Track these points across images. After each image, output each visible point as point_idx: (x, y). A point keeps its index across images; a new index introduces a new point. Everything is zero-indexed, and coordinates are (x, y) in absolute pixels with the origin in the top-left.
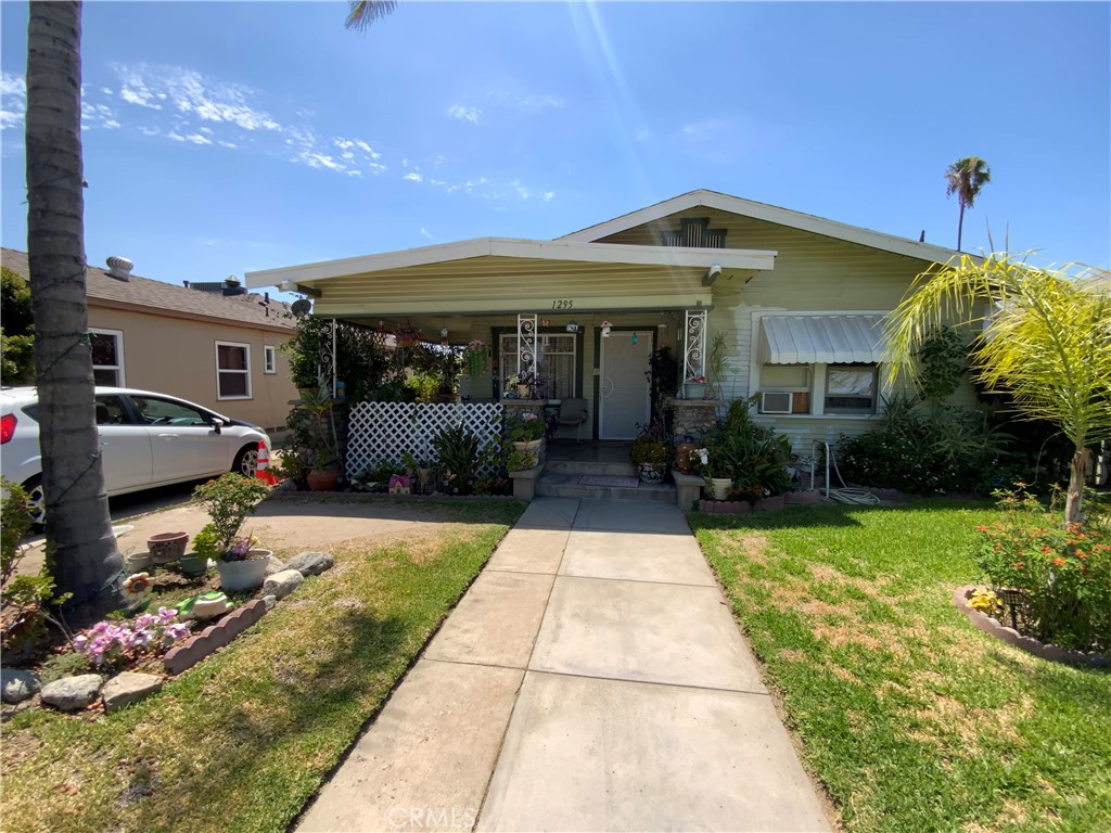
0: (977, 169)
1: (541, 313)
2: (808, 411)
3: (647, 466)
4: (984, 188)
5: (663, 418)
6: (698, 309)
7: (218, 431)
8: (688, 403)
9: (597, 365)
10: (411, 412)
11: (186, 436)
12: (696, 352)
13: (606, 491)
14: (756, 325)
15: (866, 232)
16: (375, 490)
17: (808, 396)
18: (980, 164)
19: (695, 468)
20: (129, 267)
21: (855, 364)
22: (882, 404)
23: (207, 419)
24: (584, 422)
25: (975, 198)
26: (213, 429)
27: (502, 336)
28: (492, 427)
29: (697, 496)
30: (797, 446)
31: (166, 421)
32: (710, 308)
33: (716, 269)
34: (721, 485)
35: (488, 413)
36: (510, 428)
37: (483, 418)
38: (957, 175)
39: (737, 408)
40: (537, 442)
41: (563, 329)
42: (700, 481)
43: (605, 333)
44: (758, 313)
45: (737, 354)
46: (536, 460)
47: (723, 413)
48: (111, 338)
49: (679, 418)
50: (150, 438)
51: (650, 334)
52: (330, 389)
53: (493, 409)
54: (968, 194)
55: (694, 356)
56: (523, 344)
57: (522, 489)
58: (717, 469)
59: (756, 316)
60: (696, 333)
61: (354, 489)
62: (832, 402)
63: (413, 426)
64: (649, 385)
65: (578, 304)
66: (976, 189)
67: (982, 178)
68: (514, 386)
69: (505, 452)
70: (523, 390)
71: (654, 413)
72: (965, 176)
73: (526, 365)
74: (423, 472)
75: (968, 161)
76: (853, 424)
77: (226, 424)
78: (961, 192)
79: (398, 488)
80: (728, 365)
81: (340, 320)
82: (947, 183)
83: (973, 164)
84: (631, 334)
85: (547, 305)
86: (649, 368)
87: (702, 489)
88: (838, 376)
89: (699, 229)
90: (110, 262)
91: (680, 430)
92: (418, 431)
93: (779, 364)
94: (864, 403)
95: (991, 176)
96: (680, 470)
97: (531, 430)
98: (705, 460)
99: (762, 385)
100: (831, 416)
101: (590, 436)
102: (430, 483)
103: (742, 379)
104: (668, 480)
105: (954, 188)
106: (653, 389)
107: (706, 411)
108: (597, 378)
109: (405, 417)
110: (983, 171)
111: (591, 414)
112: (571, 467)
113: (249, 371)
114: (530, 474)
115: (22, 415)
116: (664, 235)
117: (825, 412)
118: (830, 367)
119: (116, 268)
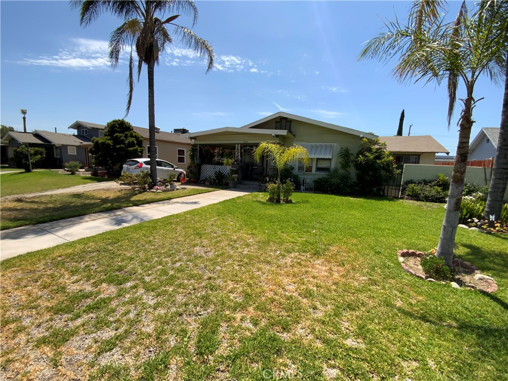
1: (241, 144)
2: (311, 172)
11: (169, 170)
15: (321, 122)
16: (202, 183)
17: (311, 167)
19: (266, 182)
20: (159, 129)
21: (321, 159)
22: (331, 170)
23: (173, 167)
26: (173, 169)
28: (230, 172)
31: (165, 167)
33: (273, 135)
46: (236, 179)
50: (162, 169)
52: (197, 161)
53: (231, 167)
56: (237, 151)
61: (199, 183)
62: (319, 169)
65: (249, 142)
70: (235, 163)
73: (237, 157)
74: (212, 180)
76: (322, 175)
77: (176, 168)
79: (207, 183)
81: (200, 145)
85: (242, 142)
88: (320, 162)
89: (285, 121)
94: (326, 169)
96: (263, 183)
98: (268, 180)
99: (299, 164)
100: (317, 173)
102: (214, 183)
113: (185, 156)
114: (234, 182)
115: (143, 163)
116: (276, 122)
117: (316, 172)
118: (318, 159)
119: (157, 130)
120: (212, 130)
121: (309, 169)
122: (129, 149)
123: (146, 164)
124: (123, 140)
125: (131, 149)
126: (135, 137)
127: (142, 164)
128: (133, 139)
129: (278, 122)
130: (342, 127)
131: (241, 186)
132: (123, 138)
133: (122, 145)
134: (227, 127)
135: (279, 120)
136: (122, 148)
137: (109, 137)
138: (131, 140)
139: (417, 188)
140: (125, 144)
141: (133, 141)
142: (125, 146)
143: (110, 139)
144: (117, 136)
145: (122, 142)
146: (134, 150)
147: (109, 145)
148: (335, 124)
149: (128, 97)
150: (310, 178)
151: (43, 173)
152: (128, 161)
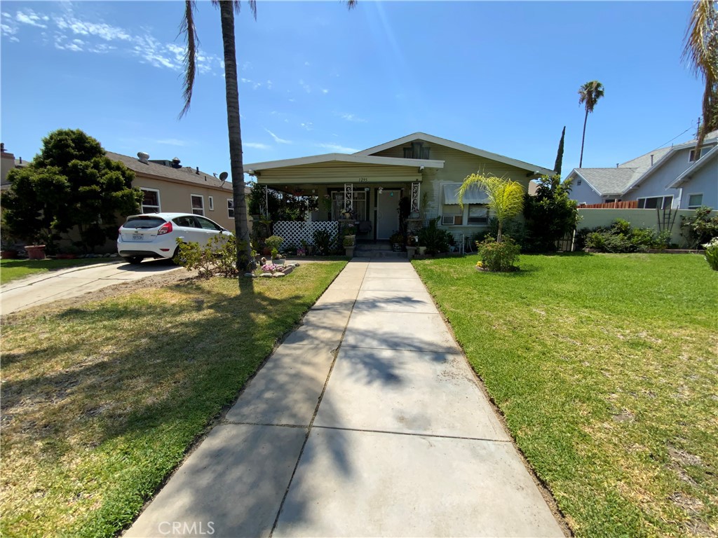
0: (596, 88)
1: (354, 183)
2: (461, 224)
3: (397, 245)
4: (600, 100)
5: (403, 226)
6: (416, 182)
7: (221, 232)
8: (412, 220)
9: (376, 206)
10: (300, 225)
12: (416, 199)
13: (381, 253)
14: (441, 188)
16: (291, 254)
17: (462, 217)
18: (599, 85)
19: (413, 244)
21: (477, 204)
22: (489, 221)
23: (218, 228)
24: (370, 231)
25: (595, 107)
26: (219, 231)
27: (332, 192)
28: (334, 231)
29: (414, 253)
30: (456, 238)
32: (421, 182)
33: (422, 167)
34: (422, 249)
35: (332, 225)
36: (342, 231)
37: (330, 227)
38: (585, 92)
39: (433, 222)
40: (354, 236)
41: (363, 189)
42: (415, 248)
43: (380, 192)
44: (443, 183)
45: (434, 200)
46: (353, 243)
47: (427, 225)
48: (155, 193)
49: (409, 225)
51: (399, 191)
52: (266, 215)
53: (335, 223)
54: (591, 104)
55: (415, 201)
56: (347, 196)
57: (349, 253)
58: (421, 243)
59: (441, 184)
60: (416, 192)
62: (472, 220)
63: (301, 231)
64: (399, 215)
65: (370, 180)
66: (595, 101)
67: (599, 94)
68: (344, 214)
69: (341, 240)
70: (348, 215)
71: (400, 225)
72: (590, 93)
73: (347, 205)
74: (310, 248)
75: (592, 83)
76: (478, 228)
77: (223, 230)
78: (587, 103)
79: (300, 253)
80: (429, 205)
81: (269, 186)
82: (579, 96)
83: (594, 85)
84: (391, 191)
85: (357, 180)
86: (399, 207)
87: (416, 251)
88: (474, 209)
89: (419, 147)
90: (139, 155)
91: (409, 231)
92: (303, 233)
93: (448, 205)
94: (482, 220)
95: (605, 94)
96: (409, 245)
97: (351, 231)
98: (417, 240)
99: (443, 213)
100: (471, 225)
101: (373, 238)
102: (313, 251)
103: (435, 211)
104: (404, 250)
105: (582, 100)
106: (400, 216)
107: (419, 223)
108: (376, 212)
109: (297, 227)
110: (600, 89)
111: (373, 228)
112: (366, 247)
113: (203, 209)
114: (353, 247)
115: (172, 222)
116: (405, 149)
117: (468, 224)
118: (471, 205)
119: (142, 158)
120: (303, 158)
121: (459, 220)
122: (114, 194)
123: (178, 224)
124: (93, 175)
125: (119, 194)
126: (118, 168)
127: (170, 223)
128: (118, 174)
129: (408, 149)
130: (512, 160)
132: (89, 171)
133: (94, 187)
134: (335, 154)
135: (411, 147)
136: (94, 191)
137: (56, 169)
138: (111, 174)
139: (602, 237)
140: (98, 183)
141: (117, 178)
142: (101, 187)
143: (62, 173)
144: (75, 166)
145: (91, 180)
146: (123, 196)
147: (60, 186)
150: (459, 233)
152: (130, 220)
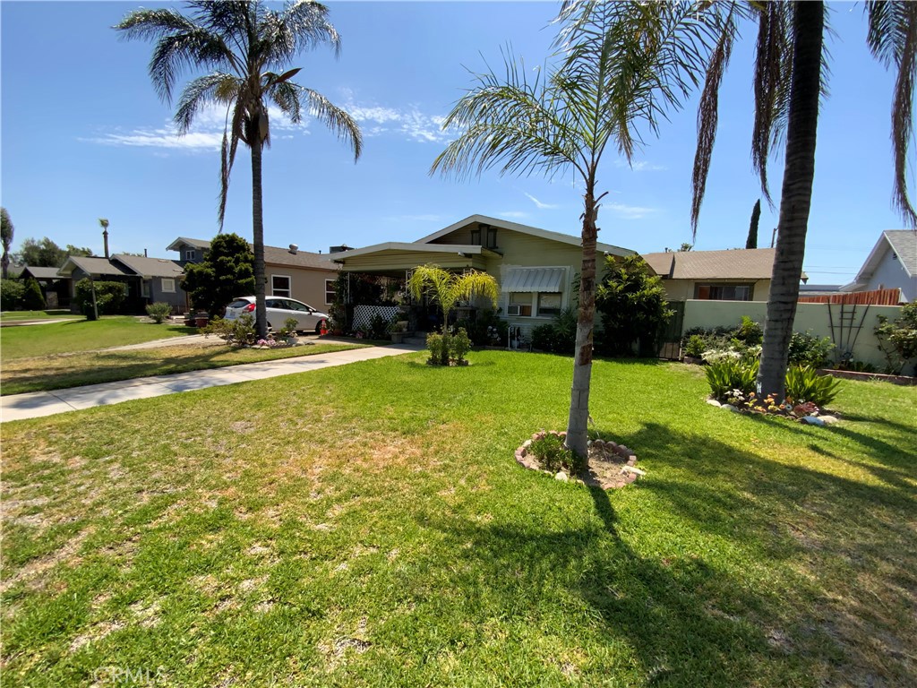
2: (528, 315)
6: (468, 268)
7: (311, 314)
11: (300, 314)
15: (541, 230)
16: (351, 336)
17: (529, 307)
20: (297, 248)
22: (562, 312)
23: (308, 309)
26: (307, 313)
30: (523, 331)
31: (297, 309)
33: (460, 253)
37: (392, 312)
46: (405, 329)
48: (287, 279)
50: (290, 314)
52: (347, 299)
61: (347, 336)
62: (542, 311)
76: (547, 320)
77: (314, 311)
79: (358, 336)
81: (351, 272)
88: (543, 298)
89: (486, 229)
90: (291, 246)
94: (553, 311)
100: (540, 317)
116: (473, 232)
117: (537, 315)
118: (540, 294)
119: (293, 250)
121: (525, 311)
122: (240, 281)
124: (231, 267)
125: (244, 281)
126: (252, 261)
127: (254, 305)
128: (248, 265)
129: (476, 232)
131: (412, 341)
132: (232, 264)
133: (229, 276)
134: (390, 243)
135: (476, 229)
136: (228, 279)
137: (208, 264)
138: (243, 266)
139: (704, 342)
140: (233, 274)
141: (247, 269)
142: (234, 276)
143: (211, 267)
144: (222, 261)
145: (230, 271)
146: (247, 283)
147: (208, 275)
148: (562, 233)
149: (221, 199)
150: (527, 326)
151: (115, 322)
152: (236, 301)
